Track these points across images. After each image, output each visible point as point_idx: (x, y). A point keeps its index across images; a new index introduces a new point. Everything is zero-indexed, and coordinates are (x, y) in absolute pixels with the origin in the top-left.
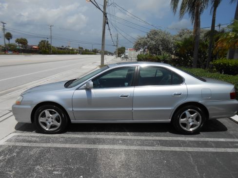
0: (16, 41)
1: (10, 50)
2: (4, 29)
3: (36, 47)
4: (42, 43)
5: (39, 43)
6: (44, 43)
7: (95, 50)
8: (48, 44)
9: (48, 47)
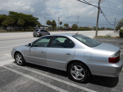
0: (64, 25)
1: (60, 29)
2: (59, 21)
3: (71, 27)
4: (74, 25)
5: (72, 26)
6: (75, 25)
7: (103, 28)
8: (76, 26)
9: (76, 27)
